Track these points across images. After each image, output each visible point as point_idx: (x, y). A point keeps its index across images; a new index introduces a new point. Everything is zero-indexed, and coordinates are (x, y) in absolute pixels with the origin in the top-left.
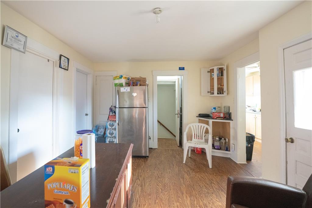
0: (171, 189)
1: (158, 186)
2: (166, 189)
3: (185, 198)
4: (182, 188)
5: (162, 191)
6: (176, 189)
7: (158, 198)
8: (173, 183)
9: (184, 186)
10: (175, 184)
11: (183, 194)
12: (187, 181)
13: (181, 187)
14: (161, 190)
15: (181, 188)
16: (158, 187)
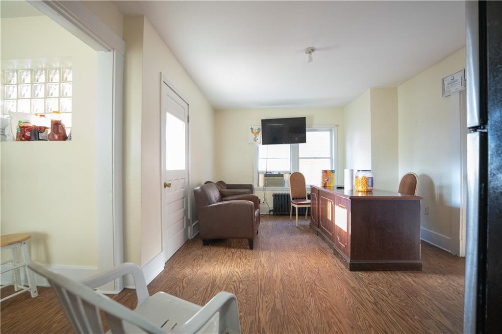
0: (300, 285)
1: (324, 291)
2: (308, 285)
3: (280, 274)
4: (281, 288)
5: (314, 283)
6: (291, 286)
7: (317, 273)
8: (298, 298)
9: (276, 292)
10: (293, 295)
11: (281, 280)
12: (267, 304)
13: (282, 291)
14: (317, 283)
15: (283, 288)
16: (323, 289)
